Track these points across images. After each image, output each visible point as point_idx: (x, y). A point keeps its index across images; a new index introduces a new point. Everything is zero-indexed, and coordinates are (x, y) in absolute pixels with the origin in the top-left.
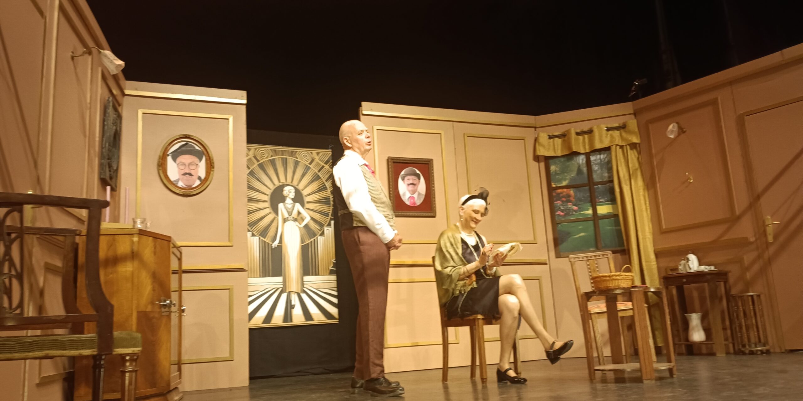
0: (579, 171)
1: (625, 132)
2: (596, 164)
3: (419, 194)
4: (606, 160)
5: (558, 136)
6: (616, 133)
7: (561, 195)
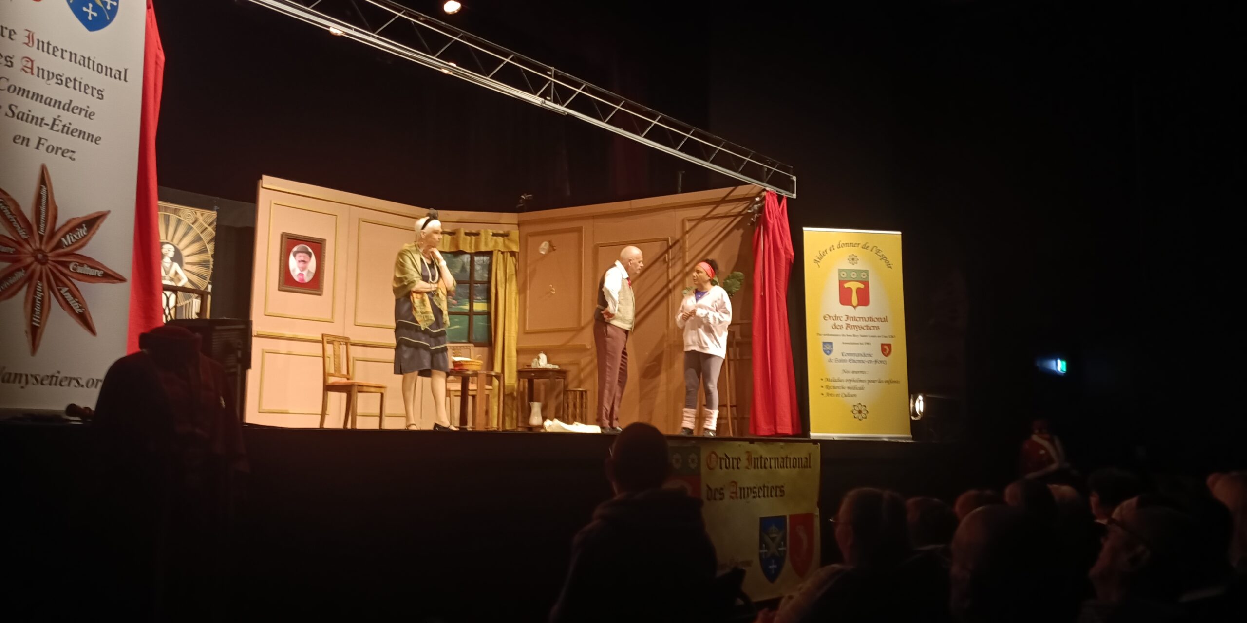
0: (463, 269)
1: (508, 239)
2: (479, 265)
3: (309, 272)
4: (488, 263)
5: (450, 234)
6: (500, 239)
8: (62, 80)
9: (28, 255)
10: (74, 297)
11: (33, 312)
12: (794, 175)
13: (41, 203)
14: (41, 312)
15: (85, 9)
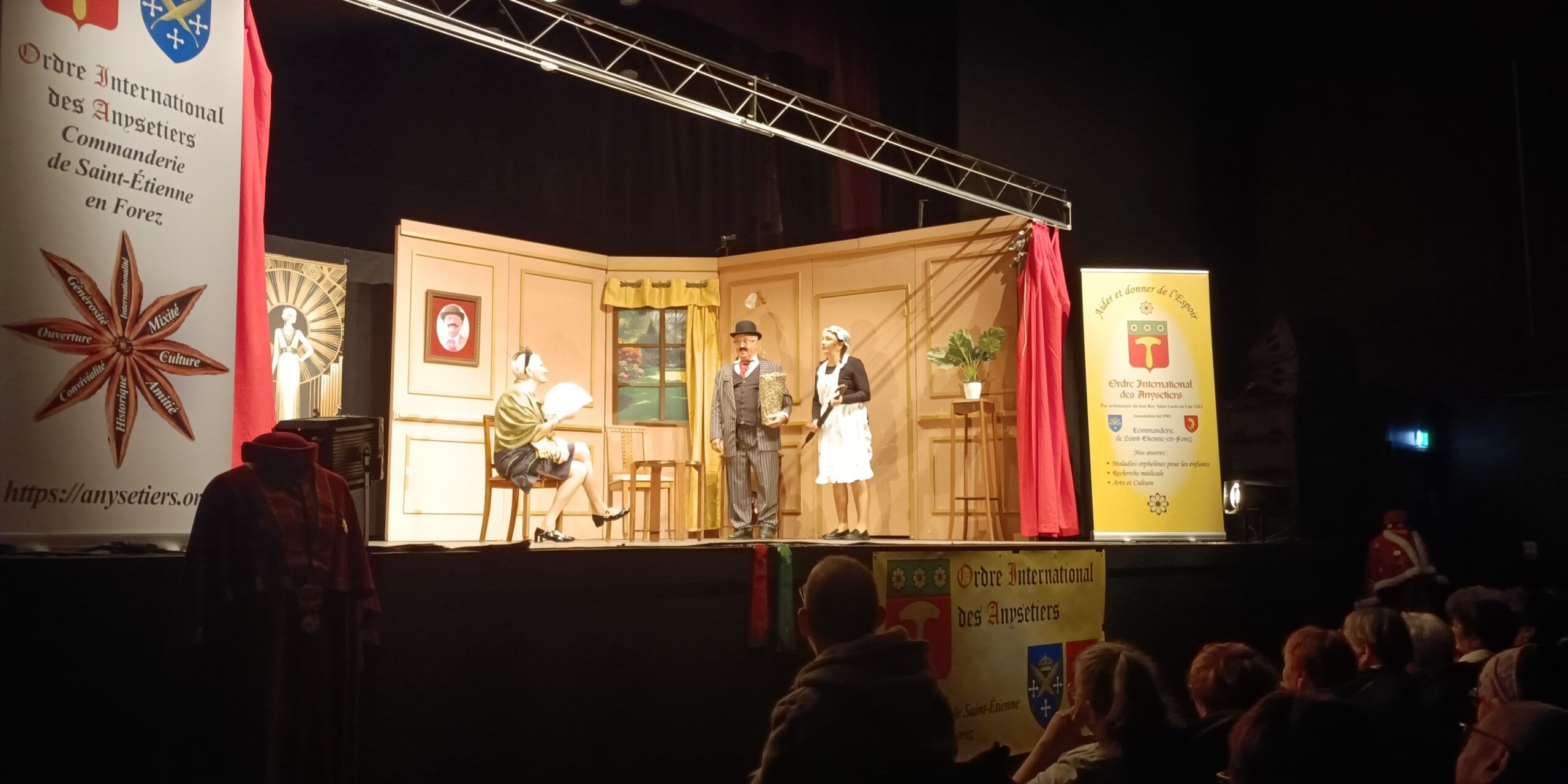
0: (651, 329)
1: (706, 291)
2: (670, 323)
3: (461, 337)
4: (682, 321)
5: (632, 285)
6: (696, 291)
7: (627, 354)
8: (143, 127)
9: (107, 345)
10: (166, 393)
11: (117, 414)
12: (1068, 200)
13: (123, 279)
14: (126, 414)
15: (169, 36)
